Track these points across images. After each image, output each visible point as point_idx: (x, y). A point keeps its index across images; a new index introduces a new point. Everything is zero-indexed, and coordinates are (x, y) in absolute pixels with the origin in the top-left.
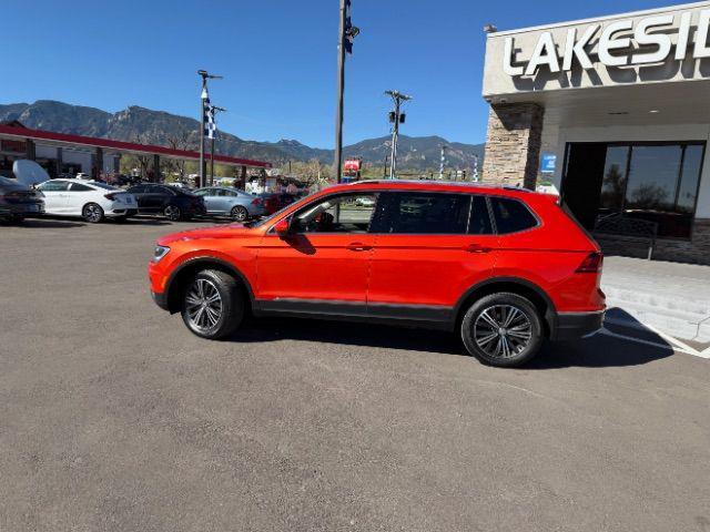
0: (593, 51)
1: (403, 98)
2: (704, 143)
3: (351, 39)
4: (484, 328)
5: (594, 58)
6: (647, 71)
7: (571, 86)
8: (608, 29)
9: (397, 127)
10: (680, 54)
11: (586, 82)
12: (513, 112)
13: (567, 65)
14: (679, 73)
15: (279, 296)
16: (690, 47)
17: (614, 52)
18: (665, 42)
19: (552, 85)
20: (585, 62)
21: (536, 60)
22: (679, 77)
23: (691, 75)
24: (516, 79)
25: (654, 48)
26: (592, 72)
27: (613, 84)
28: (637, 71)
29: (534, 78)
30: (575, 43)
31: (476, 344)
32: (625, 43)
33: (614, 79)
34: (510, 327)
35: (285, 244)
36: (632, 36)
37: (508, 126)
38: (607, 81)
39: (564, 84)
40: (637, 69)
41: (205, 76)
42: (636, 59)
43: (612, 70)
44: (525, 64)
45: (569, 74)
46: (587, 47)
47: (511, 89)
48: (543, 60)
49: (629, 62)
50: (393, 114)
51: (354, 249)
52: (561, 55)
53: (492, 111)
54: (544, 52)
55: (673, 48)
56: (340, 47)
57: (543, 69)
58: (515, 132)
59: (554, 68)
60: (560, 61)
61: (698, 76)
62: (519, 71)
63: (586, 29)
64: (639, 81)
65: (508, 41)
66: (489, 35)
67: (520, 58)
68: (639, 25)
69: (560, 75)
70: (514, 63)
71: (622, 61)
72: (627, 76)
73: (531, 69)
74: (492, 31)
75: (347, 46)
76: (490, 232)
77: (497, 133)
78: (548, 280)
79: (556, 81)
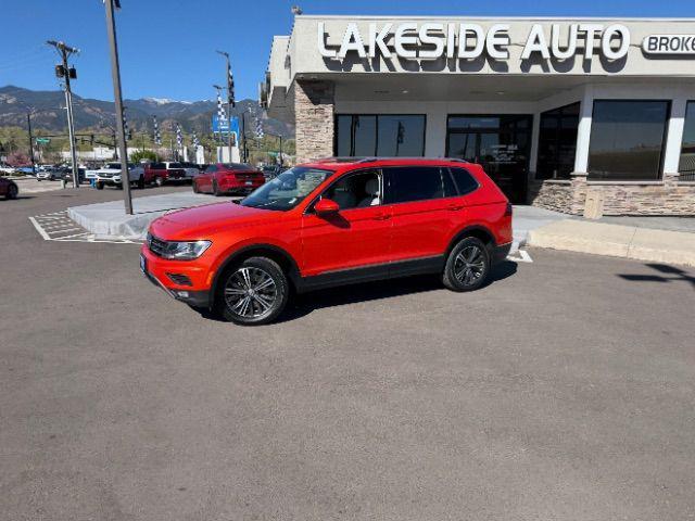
5: (392, 49)
6: (426, 64)
7: (373, 71)
9: (68, 83)
10: (450, 54)
11: (384, 69)
12: (316, 88)
13: (372, 53)
14: (447, 68)
16: (456, 49)
17: (406, 47)
18: (440, 43)
19: (358, 68)
20: (385, 52)
21: (346, 47)
22: (447, 71)
24: (327, 60)
25: (432, 47)
26: (388, 61)
27: (403, 71)
28: (420, 63)
29: (343, 61)
32: (412, 40)
33: (404, 67)
34: (473, 261)
36: (417, 36)
37: (315, 101)
38: (399, 69)
39: (367, 68)
40: (419, 61)
42: (422, 53)
43: (402, 60)
45: (370, 61)
47: (323, 69)
48: (352, 47)
49: (417, 56)
50: (61, 67)
52: (366, 44)
54: (352, 40)
55: (445, 49)
57: (352, 54)
58: (321, 106)
59: (362, 54)
61: (458, 71)
62: (331, 53)
63: (383, 24)
64: (421, 71)
65: (321, 24)
66: (297, 16)
67: (330, 42)
68: (423, 26)
69: (364, 61)
71: (411, 54)
72: (413, 65)
73: (343, 53)
74: (299, 13)
75: (116, 1)
77: (305, 107)
79: (361, 65)
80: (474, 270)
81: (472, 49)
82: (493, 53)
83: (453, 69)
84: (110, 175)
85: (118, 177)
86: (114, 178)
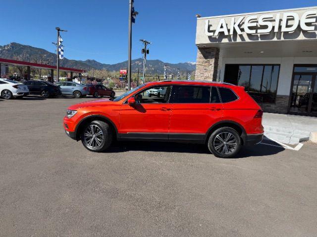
0: (242, 27)
1: (148, 43)
2: (279, 65)
3: (134, 17)
4: (218, 142)
5: (242, 30)
6: (263, 36)
7: (233, 41)
8: (247, 19)
9: (145, 56)
10: (276, 30)
11: (239, 40)
12: (208, 51)
13: (231, 33)
14: (275, 37)
15: (129, 131)
16: (280, 27)
17: (250, 28)
18: (270, 25)
19: (225, 41)
20: (239, 32)
21: (219, 30)
22: (275, 39)
23: (280, 38)
24: (210, 37)
25: (266, 27)
26: (241, 36)
27: (250, 41)
28: (259, 36)
29: (217, 37)
30: (235, 23)
31: (214, 149)
32: (254, 24)
33: (250, 39)
34: (228, 141)
35: (132, 108)
36: (257, 22)
37: (206, 57)
38: (247, 40)
39: (230, 40)
40: (259, 35)
41: (59, 30)
42: (259, 31)
43: (249, 35)
44: (214, 31)
45: (232, 36)
46: (239, 26)
47: (208, 41)
48: (221, 30)
49: (256, 32)
50: (144, 50)
51: (163, 110)
53: (198, 50)
54: (222, 27)
55: (273, 27)
56: (130, 21)
57: (222, 34)
58: (208, 60)
59: (226, 33)
60: (229, 31)
61: (282, 39)
62: (211, 34)
63: (239, 18)
64: (260, 40)
65: (207, 22)
66: (198, 18)
67: (211, 29)
68: (260, 17)
69: (228, 37)
70: (209, 31)
71: (253, 32)
72: (255, 38)
73: (216, 34)
74: (199, 17)
75: (133, 20)
76: (219, 102)
77: (201, 60)
78: (243, 121)
79: (227, 39)
80: (230, 147)
81: (291, 26)
82: (304, 27)
83: (279, 38)
84: (154, 92)
85: (156, 93)
86: (155, 93)
